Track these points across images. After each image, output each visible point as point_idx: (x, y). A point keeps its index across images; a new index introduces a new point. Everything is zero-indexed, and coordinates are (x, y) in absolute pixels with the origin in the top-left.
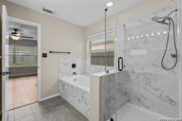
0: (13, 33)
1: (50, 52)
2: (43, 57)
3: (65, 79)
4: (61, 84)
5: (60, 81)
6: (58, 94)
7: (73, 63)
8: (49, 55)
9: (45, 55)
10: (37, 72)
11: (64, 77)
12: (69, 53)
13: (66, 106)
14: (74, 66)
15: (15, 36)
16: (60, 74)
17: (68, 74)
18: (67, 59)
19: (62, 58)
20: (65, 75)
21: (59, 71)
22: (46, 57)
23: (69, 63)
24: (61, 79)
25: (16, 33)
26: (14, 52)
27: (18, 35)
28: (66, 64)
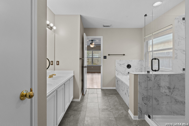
0: (91, 43)
1: (109, 55)
2: (104, 58)
3: (120, 77)
4: (116, 80)
5: (116, 78)
6: (114, 88)
7: (128, 63)
8: (108, 57)
9: (105, 57)
10: (100, 71)
11: (119, 75)
12: (124, 55)
13: (117, 97)
14: (129, 66)
15: (92, 45)
16: (116, 71)
17: (123, 73)
18: (122, 60)
19: (117, 59)
20: (120, 74)
21: (115, 70)
22: (106, 58)
23: (124, 64)
24: (117, 76)
25: (92, 43)
26: (92, 55)
27: (93, 44)
28: (122, 64)
